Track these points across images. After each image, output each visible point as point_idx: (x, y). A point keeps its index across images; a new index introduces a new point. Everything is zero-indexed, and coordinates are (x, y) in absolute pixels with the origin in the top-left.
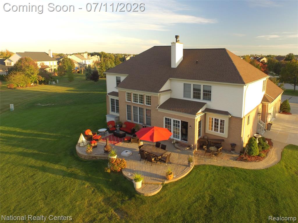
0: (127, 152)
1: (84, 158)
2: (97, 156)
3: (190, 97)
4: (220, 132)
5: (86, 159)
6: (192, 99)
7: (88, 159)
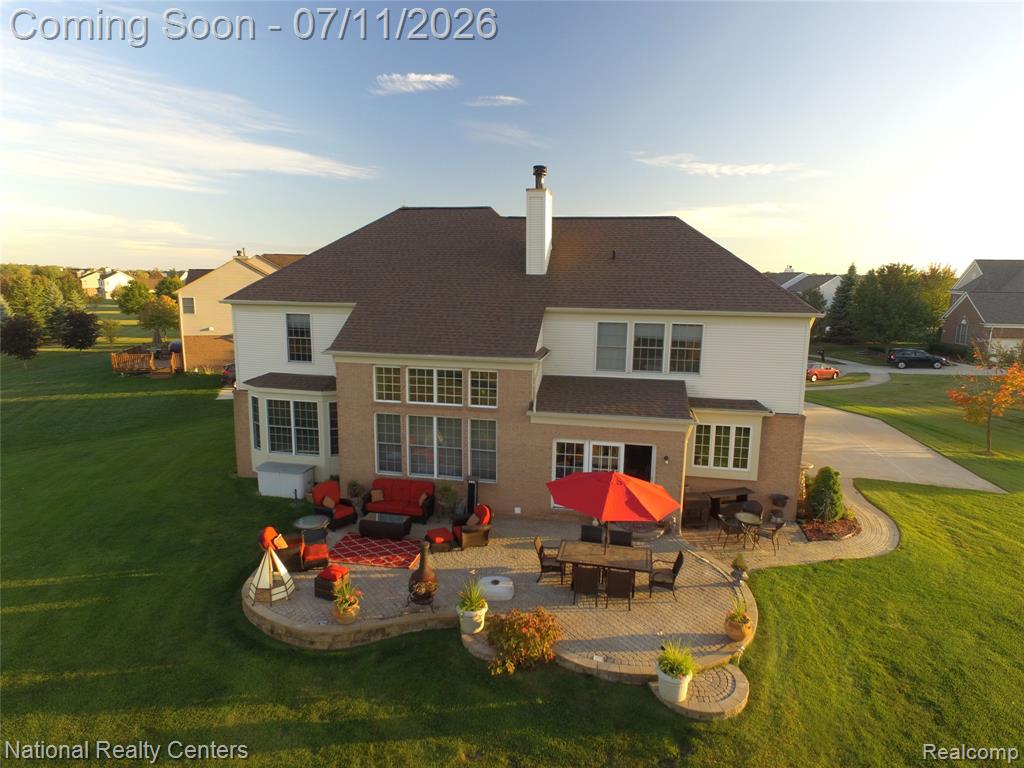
0: (496, 582)
1: (331, 645)
2: (390, 626)
3: (623, 368)
4: (736, 465)
5: (339, 646)
6: (629, 374)
7: (348, 646)
